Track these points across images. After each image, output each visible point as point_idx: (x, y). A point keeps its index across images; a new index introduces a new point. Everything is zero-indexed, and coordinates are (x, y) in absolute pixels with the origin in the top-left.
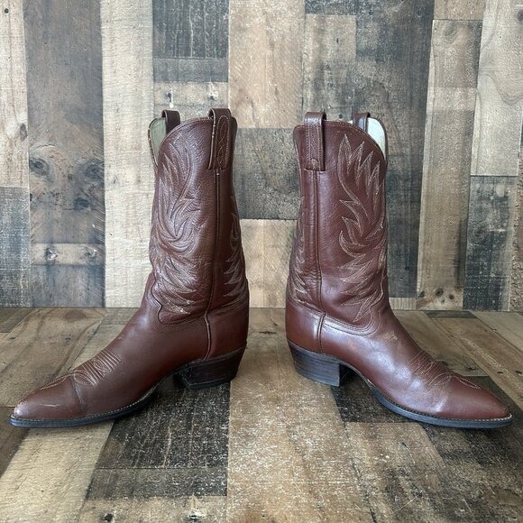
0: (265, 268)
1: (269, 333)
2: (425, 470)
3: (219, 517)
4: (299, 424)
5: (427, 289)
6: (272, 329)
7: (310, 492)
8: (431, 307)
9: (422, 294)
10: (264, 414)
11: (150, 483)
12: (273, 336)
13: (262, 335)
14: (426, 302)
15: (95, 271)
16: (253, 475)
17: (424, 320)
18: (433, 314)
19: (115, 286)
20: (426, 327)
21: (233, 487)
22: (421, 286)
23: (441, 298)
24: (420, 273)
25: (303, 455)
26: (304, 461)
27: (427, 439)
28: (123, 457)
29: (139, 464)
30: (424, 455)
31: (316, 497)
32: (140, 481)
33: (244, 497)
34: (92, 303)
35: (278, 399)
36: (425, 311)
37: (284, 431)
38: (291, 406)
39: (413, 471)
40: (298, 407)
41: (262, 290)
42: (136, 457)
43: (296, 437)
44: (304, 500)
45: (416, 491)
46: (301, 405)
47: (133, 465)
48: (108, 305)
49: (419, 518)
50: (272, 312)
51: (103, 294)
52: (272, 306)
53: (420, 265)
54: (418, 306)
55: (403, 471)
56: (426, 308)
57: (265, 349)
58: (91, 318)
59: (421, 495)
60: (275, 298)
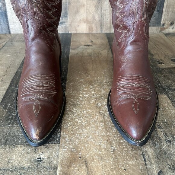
0: (87, 12)
1: (88, 46)
2: (172, 125)
3: (54, 159)
4: (102, 96)
5: (166, 22)
6: (90, 44)
7: (107, 140)
8: (167, 31)
9: (164, 25)
10: (84, 91)
11: (17, 136)
12: (90, 47)
13: (86, 47)
14: (164, 29)
15: (2, 15)
16: (76, 130)
17: (163, 37)
18: (167, 35)
19: (13, 22)
20: (165, 41)
21: (64, 138)
22: (164, 20)
23: (172, 27)
24: (164, 13)
25: (104, 116)
26: (104, 120)
27: (171, 104)
28: (4, 119)
29: (13, 123)
30: (170, 115)
31: (111, 144)
32: (12, 134)
33: (70, 144)
34: (4, 32)
35: (92, 82)
36: (164, 33)
37: (93, 101)
38: (98, 86)
39: (165, 125)
40: (101, 87)
41: (86, 24)
42: (12, 119)
43: (100, 105)
44: (104, 146)
45: (168, 138)
46: (103, 85)
47: (9, 124)
48: (12, 32)
49: (170, 157)
50: (90, 35)
51: (9, 27)
52: (91, 32)
53: (164, 9)
54: (161, 31)
55: (159, 126)
56: (164, 32)
57: (86, 54)
58: (3, 39)
59: (170, 142)
60: (92, 28)
